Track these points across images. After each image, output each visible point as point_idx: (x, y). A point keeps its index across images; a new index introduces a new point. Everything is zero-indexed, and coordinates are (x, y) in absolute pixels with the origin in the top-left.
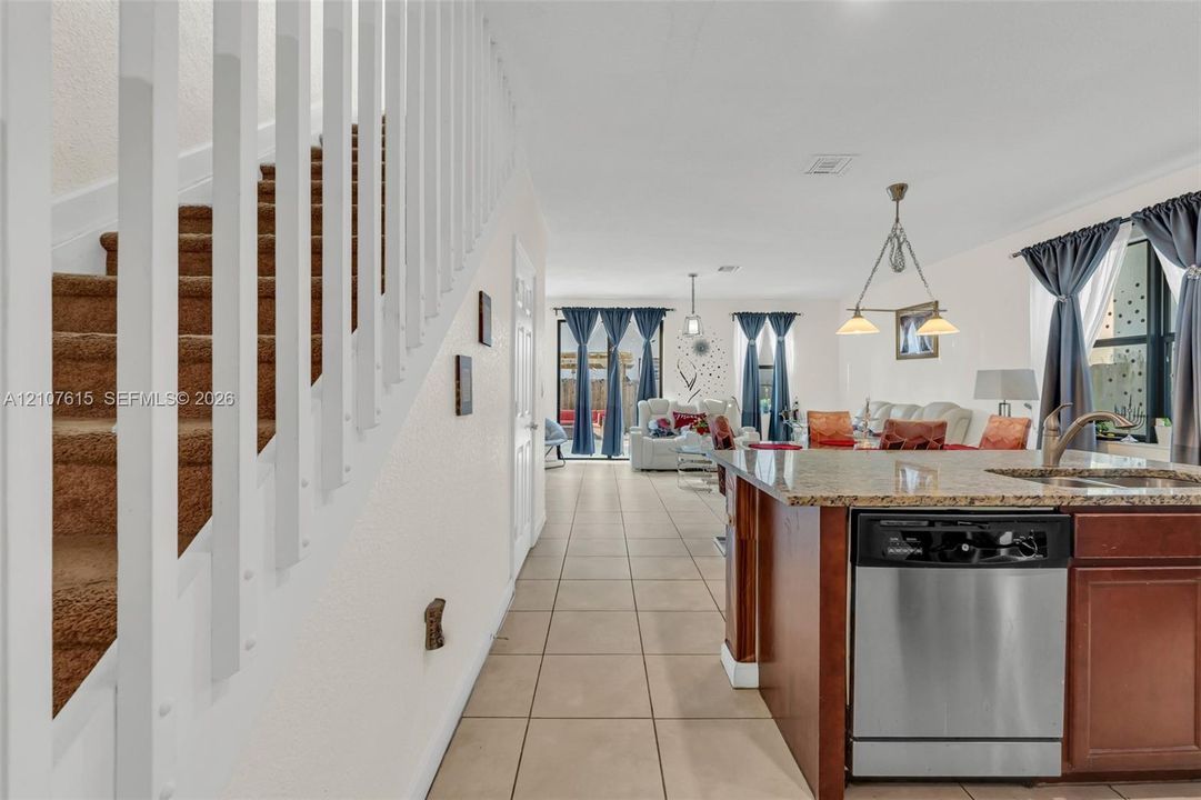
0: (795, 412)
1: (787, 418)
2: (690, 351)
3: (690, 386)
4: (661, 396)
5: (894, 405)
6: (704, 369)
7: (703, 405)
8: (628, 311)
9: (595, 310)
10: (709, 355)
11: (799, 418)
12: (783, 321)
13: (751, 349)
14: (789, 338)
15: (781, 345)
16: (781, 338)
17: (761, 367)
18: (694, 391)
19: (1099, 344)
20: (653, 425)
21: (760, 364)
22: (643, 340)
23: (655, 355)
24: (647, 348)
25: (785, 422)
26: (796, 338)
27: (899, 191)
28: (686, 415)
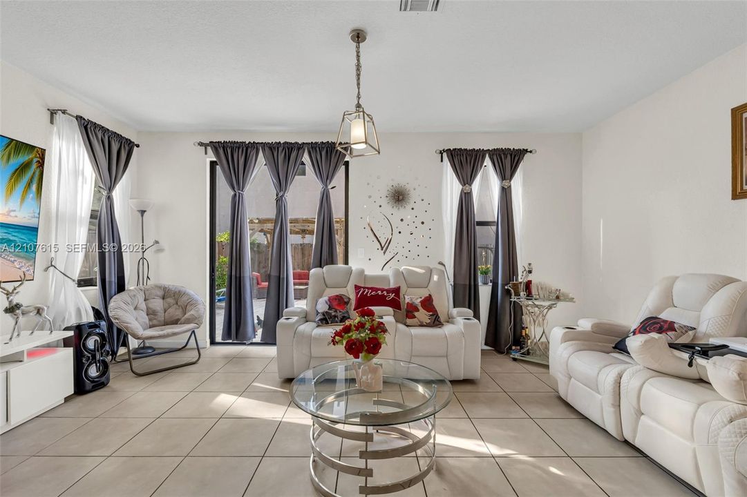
0: (528, 285)
1: (517, 294)
2: (384, 201)
3: (384, 248)
4: (346, 262)
5: (677, 278)
6: (402, 227)
7: (398, 274)
8: (299, 147)
9: (255, 146)
10: (409, 207)
11: (533, 293)
12: (508, 161)
13: (465, 202)
14: (517, 183)
15: (506, 193)
16: (506, 183)
17: (481, 224)
18: (389, 255)
20: (322, 306)
21: (477, 220)
22: (319, 186)
24: (325, 197)
25: (514, 298)
26: (525, 184)
28: (373, 289)
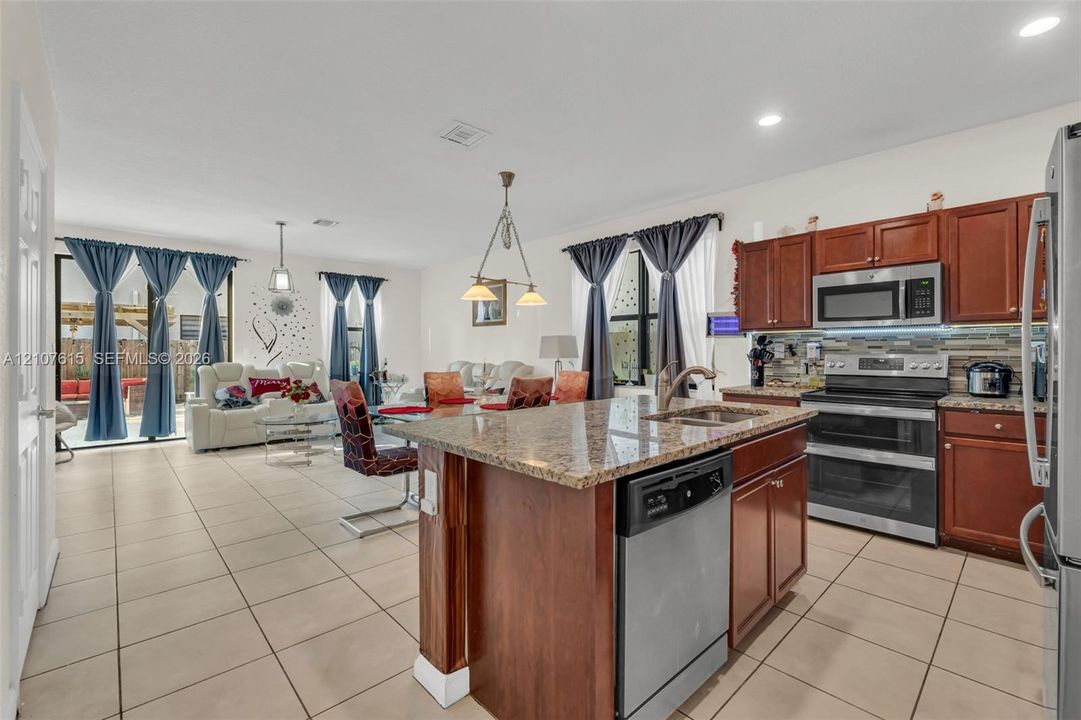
0: (385, 374)
1: (377, 379)
2: (269, 309)
3: (269, 348)
4: (230, 360)
5: (474, 364)
6: (286, 330)
7: (285, 368)
8: (183, 256)
9: (128, 249)
10: (291, 315)
11: (388, 378)
12: (371, 285)
13: (340, 312)
14: (377, 302)
15: (370, 308)
16: (369, 302)
17: (351, 329)
18: (273, 354)
19: (614, 319)
20: (222, 394)
21: (349, 326)
22: (205, 293)
23: (222, 311)
24: (211, 303)
25: (375, 382)
26: (384, 300)
27: (508, 178)
28: (267, 380)
